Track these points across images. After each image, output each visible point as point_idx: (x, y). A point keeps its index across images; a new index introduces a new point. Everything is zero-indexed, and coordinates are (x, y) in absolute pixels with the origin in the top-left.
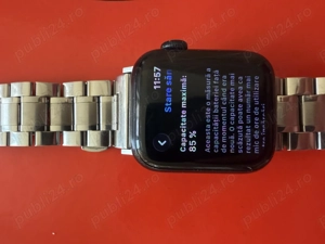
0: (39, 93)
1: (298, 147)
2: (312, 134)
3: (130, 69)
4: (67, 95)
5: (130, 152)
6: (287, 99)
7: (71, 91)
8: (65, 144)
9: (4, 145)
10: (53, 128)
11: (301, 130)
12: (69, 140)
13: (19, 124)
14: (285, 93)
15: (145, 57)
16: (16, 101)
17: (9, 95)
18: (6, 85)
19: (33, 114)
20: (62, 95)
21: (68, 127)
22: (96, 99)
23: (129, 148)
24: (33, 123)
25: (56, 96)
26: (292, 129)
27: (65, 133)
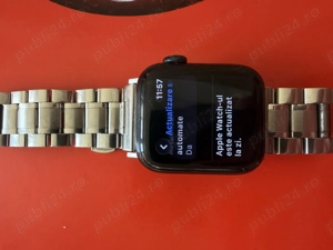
0: (55, 99)
1: (288, 151)
2: (299, 140)
3: (135, 80)
4: (80, 101)
6: (279, 107)
7: (84, 98)
8: (77, 145)
10: (67, 131)
11: (290, 136)
12: (81, 141)
13: (37, 127)
14: (276, 102)
15: (150, 70)
16: (34, 106)
17: (27, 101)
18: (24, 92)
19: (49, 119)
20: (75, 101)
21: (80, 130)
22: (105, 105)
23: (133, 151)
24: (48, 126)
25: (69, 102)
26: (281, 135)
27: (77, 135)
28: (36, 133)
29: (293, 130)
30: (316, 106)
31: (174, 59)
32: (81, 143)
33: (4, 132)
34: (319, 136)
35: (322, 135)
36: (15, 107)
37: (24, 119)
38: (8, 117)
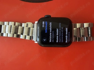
0: (16, 25)
2: (83, 38)
9: (7, 36)
10: (18, 34)
11: (80, 36)
12: (22, 37)
13: (11, 32)
16: (10, 26)
17: (9, 25)
18: (8, 22)
19: (14, 30)
20: (21, 26)
21: (22, 34)
22: (29, 28)
24: (14, 32)
27: (21, 35)
33: (2, 32)
34: (89, 36)
35: (90, 36)
36: (5, 26)
37: (7, 29)
38: (3, 29)
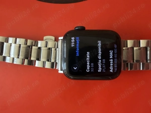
0: (28, 44)
1: (133, 69)
4: (39, 46)
5: (62, 72)
6: (128, 49)
7: (41, 45)
9: (11, 62)
10: (32, 59)
11: (134, 62)
14: (127, 47)
17: (15, 43)
20: (37, 46)
21: (38, 59)
22: (51, 49)
23: (61, 70)
25: (35, 46)
26: (130, 62)
27: (37, 61)
28: (18, 58)
29: (135, 59)
30: (146, 48)
31: (79, 28)
32: (38, 65)
33: (4, 55)
34: (147, 62)
35: (149, 61)
36: (10, 45)
38: (6, 49)
